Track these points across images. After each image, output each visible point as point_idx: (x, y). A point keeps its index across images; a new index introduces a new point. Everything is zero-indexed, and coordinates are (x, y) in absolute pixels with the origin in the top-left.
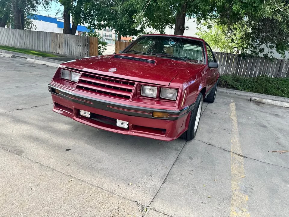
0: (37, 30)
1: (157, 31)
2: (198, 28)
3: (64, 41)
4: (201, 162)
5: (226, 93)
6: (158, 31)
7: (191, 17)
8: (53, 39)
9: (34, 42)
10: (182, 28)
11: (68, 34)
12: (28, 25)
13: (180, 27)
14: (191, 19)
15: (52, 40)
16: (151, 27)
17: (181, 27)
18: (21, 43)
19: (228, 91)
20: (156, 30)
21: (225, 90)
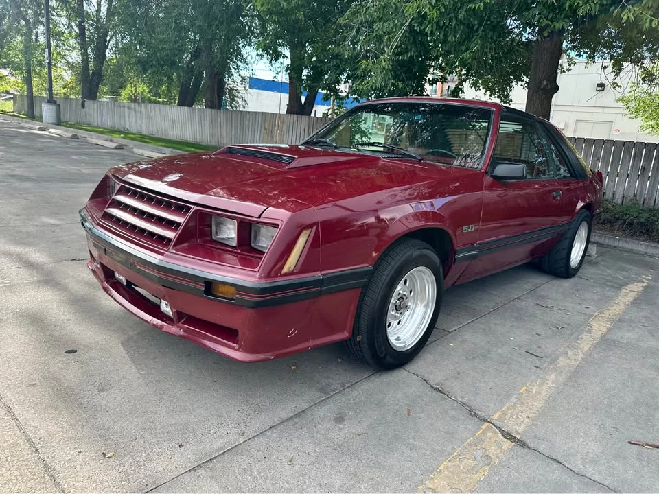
0: (246, 110)
1: (493, 96)
2: (616, 83)
3: (287, 128)
4: (360, 435)
5: (646, 254)
6: (495, 97)
7: (593, 57)
8: (267, 127)
9: (233, 133)
10: (547, 84)
11: (294, 114)
12: (233, 100)
13: (541, 82)
14: (594, 62)
15: (265, 129)
16: (481, 88)
17: (545, 83)
18: (212, 135)
19: (651, 251)
20: (490, 96)
21: (643, 246)
